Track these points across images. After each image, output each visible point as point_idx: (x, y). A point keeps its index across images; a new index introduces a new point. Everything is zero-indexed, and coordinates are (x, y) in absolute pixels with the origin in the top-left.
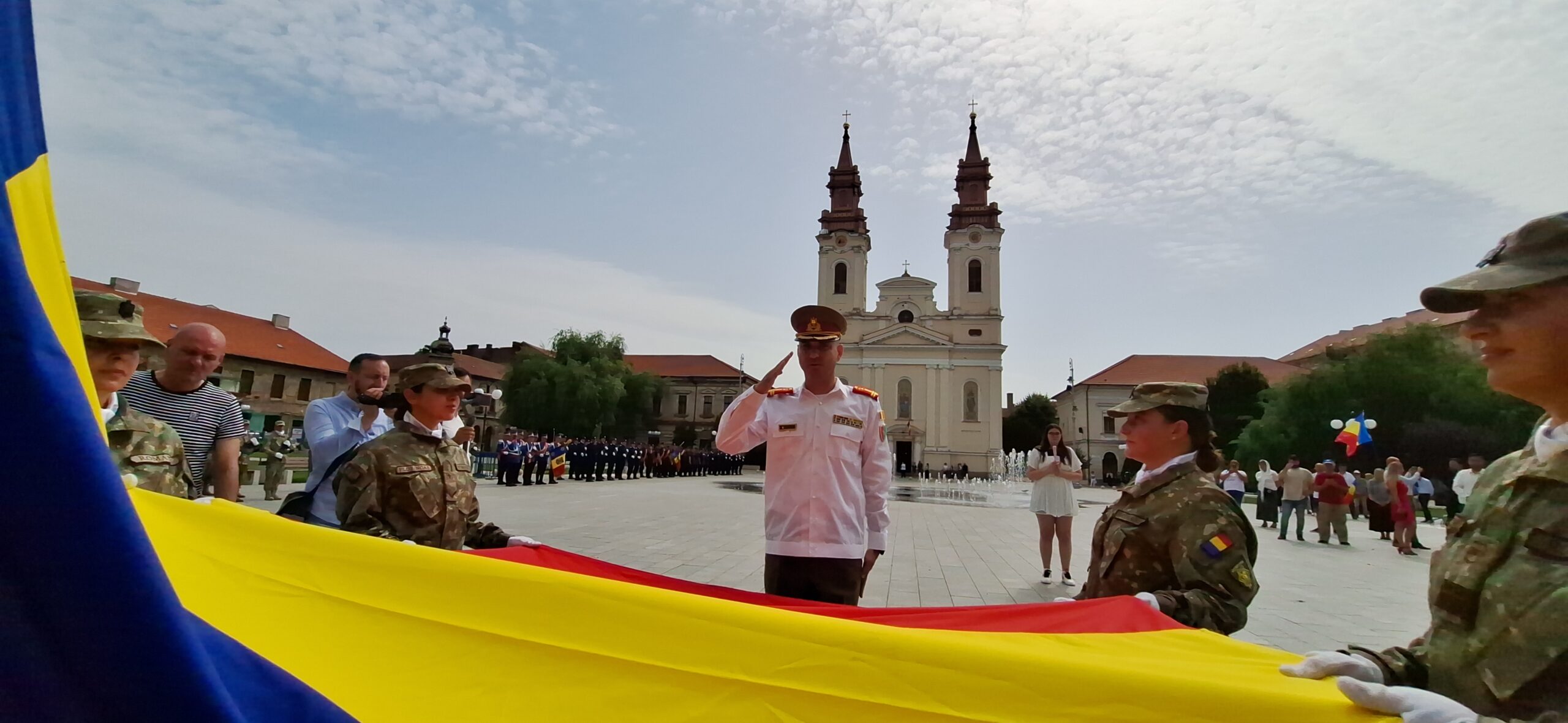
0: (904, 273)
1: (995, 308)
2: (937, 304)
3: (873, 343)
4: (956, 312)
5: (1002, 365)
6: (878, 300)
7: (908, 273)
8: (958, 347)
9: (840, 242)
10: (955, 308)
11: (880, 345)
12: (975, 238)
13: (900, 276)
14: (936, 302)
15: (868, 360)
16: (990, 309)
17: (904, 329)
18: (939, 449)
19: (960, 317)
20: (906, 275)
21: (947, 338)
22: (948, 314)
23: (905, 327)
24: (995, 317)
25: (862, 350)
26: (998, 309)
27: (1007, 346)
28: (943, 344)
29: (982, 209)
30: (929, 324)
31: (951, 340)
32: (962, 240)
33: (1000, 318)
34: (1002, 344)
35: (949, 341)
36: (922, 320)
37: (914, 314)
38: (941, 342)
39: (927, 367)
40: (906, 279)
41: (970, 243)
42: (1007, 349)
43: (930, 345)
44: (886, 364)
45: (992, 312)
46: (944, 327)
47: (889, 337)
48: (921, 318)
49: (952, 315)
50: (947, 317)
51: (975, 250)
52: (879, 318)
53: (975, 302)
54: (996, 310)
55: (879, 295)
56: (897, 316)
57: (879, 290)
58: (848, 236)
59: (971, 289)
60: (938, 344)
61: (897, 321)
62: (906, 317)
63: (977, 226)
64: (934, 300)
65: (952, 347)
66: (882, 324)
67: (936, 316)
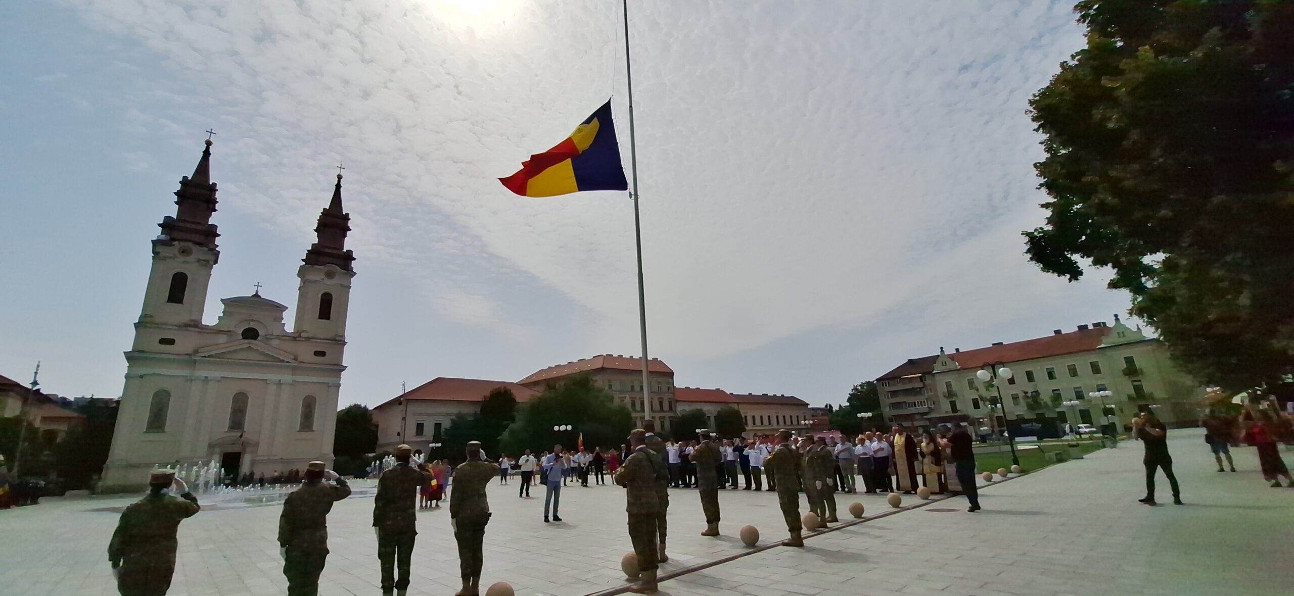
0: (255, 293)
1: (341, 335)
2: (286, 325)
3: (209, 356)
4: (303, 335)
5: (341, 382)
6: (222, 315)
7: (259, 293)
8: (303, 365)
9: (183, 252)
10: (303, 331)
11: (219, 359)
12: (330, 275)
13: (251, 296)
14: (285, 324)
15: (201, 373)
16: (337, 336)
17: (248, 345)
18: (271, 458)
19: (308, 339)
20: (256, 295)
21: (293, 357)
22: (296, 335)
23: (250, 343)
24: (339, 342)
25: (195, 362)
26: (343, 336)
27: (346, 367)
28: (288, 362)
29: (339, 252)
30: (275, 342)
31: (296, 359)
32: (317, 274)
33: (344, 343)
34: (343, 364)
35: (294, 359)
36: (268, 338)
37: (259, 332)
38: (286, 360)
39: (268, 382)
40: (255, 299)
41: (324, 277)
42: (347, 369)
43: (275, 362)
44: (222, 377)
45: (338, 338)
46: (291, 346)
47: (229, 352)
48: (268, 337)
49: (300, 336)
50: (295, 337)
51: (330, 285)
52: (221, 332)
53: (321, 328)
54: (342, 336)
55: (223, 310)
56: (241, 332)
57: (223, 305)
58: (195, 248)
59: (320, 317)
60: (283, 361)
61: (241, 337)
62: (250, 334)
63: (334, 265)
64: (283, 322)
65: (296, 365)
66: (222, 339)
67: (284, 336)
